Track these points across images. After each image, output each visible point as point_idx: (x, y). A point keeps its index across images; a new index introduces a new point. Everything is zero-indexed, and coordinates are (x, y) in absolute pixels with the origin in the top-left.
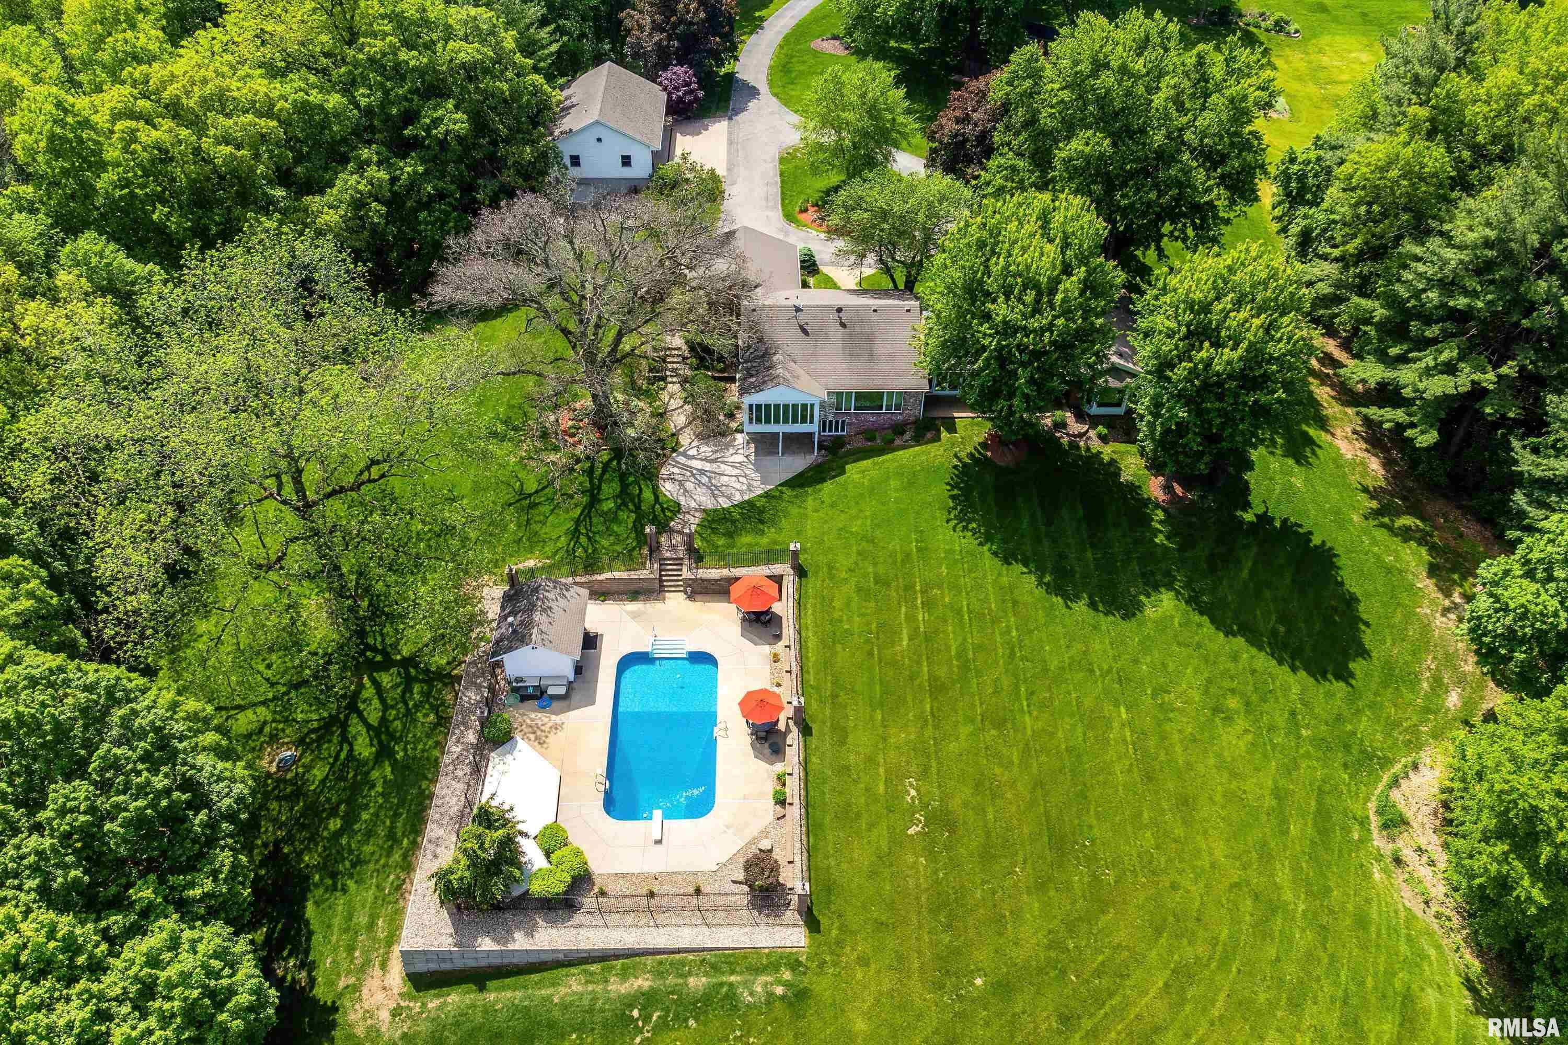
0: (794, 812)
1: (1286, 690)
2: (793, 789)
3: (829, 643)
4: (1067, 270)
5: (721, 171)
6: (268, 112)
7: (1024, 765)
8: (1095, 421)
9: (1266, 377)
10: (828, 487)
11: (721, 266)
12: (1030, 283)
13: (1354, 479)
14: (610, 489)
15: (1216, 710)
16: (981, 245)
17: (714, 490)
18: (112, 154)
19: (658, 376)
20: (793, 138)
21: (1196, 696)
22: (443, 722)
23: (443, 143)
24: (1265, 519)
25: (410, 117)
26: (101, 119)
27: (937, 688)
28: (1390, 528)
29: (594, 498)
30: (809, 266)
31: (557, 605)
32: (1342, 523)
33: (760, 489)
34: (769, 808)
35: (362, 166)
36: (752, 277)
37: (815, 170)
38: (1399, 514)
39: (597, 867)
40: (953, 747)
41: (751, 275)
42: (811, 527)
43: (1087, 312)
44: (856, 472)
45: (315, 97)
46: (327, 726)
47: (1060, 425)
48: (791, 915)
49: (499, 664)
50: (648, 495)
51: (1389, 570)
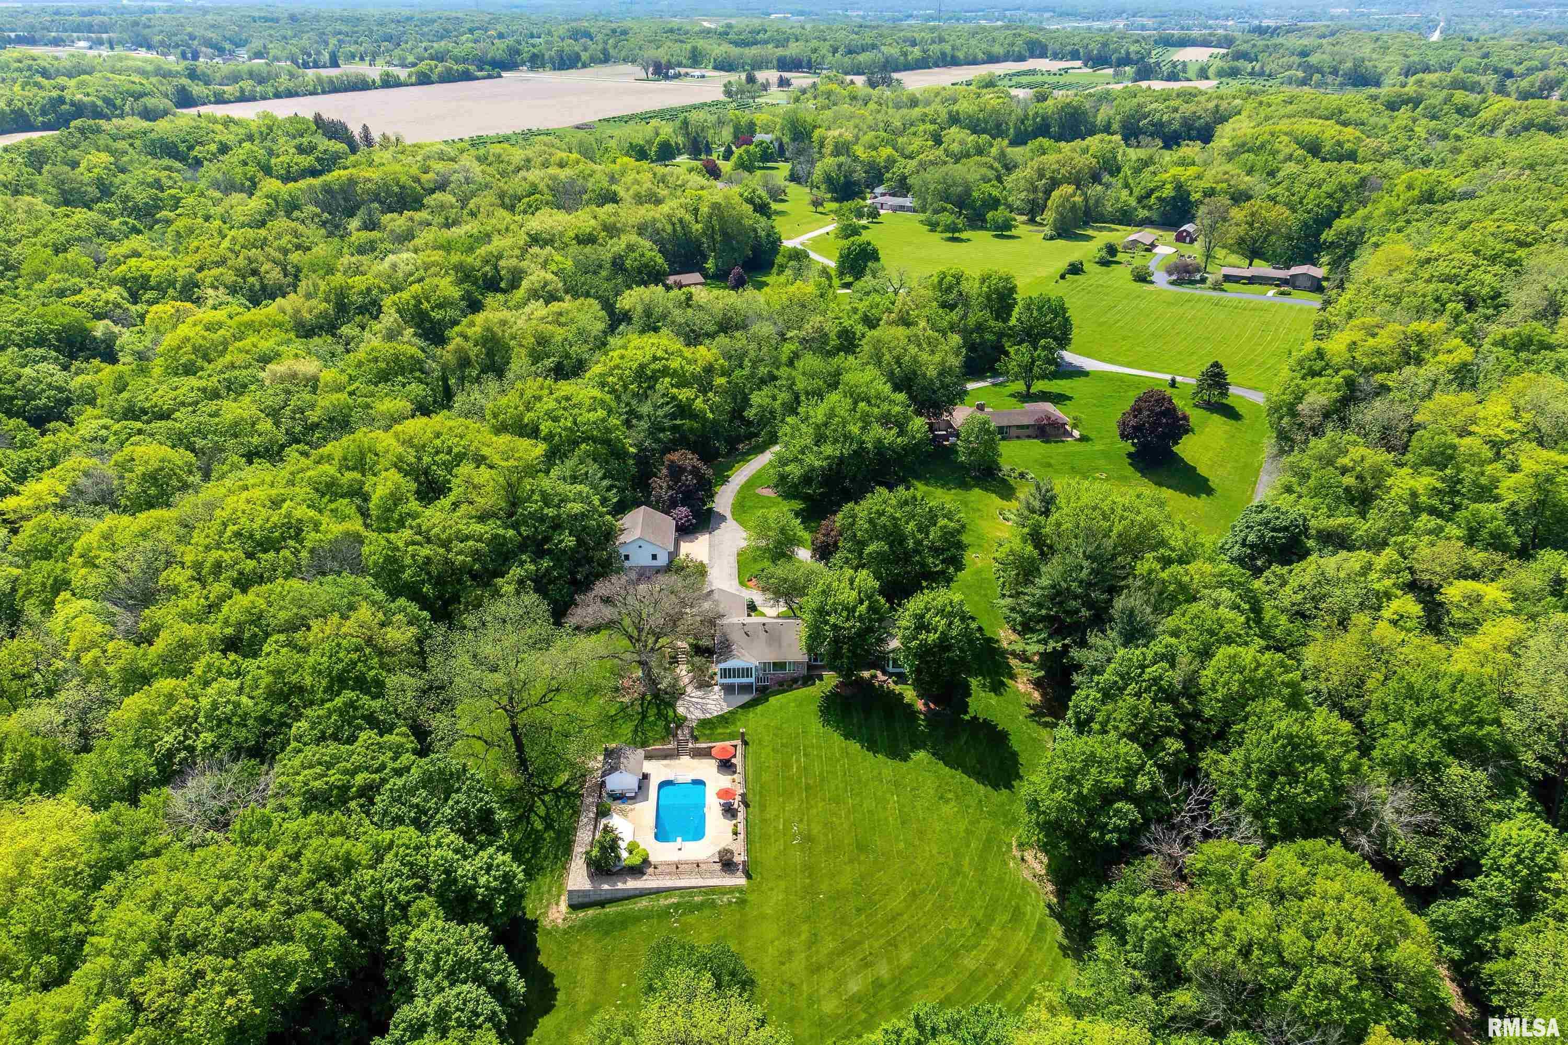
0: (741, 837)
1: (977, 791)
2: (741, 828)
3: (759, 771)
4: (861, 602)
5: (706, 561)
6: (480, 540)
7: (847, 817)
8: (891, 675)
9: (951, 645)
10: (760, 708)
11: (706, 605)
12: (846, 608)
13: (1023, 701)
14: (652, 712)
15: (941, 798)
16: (824, 592)
17: (704, 711)
18: (408, 561)
19: (674, 660)
20: (744, 544)
21: (932, 792)
22: (576, 813)
23: (564, 552)
24: (975, 718)
25: (547, 539)
26: (401, 544)
27: (808, 788)
28: (1039, 723)
29: (644, 716)
30: (752, 608)
31: (631, 757)
32: (1013, 718)
33: (726, 709)
34: (730, 835)
35: (522, 564)
36: (722, 611)
37: (755, 560)
38: (1044, 715)
39: (652, 859)
40: (814, 811)
41: (721, 609)
42: (751, 724)
43: (871, 620)
44: (773, 700)
45: (501, 531)
46: (520, 818)
47: (874, 677)
48: (739, 873)
49: (603, 783)
50: (671, 713)
51: (1034, 739)
